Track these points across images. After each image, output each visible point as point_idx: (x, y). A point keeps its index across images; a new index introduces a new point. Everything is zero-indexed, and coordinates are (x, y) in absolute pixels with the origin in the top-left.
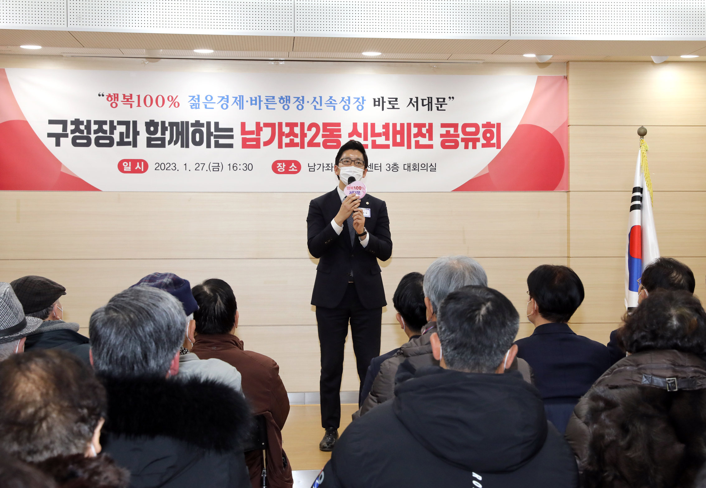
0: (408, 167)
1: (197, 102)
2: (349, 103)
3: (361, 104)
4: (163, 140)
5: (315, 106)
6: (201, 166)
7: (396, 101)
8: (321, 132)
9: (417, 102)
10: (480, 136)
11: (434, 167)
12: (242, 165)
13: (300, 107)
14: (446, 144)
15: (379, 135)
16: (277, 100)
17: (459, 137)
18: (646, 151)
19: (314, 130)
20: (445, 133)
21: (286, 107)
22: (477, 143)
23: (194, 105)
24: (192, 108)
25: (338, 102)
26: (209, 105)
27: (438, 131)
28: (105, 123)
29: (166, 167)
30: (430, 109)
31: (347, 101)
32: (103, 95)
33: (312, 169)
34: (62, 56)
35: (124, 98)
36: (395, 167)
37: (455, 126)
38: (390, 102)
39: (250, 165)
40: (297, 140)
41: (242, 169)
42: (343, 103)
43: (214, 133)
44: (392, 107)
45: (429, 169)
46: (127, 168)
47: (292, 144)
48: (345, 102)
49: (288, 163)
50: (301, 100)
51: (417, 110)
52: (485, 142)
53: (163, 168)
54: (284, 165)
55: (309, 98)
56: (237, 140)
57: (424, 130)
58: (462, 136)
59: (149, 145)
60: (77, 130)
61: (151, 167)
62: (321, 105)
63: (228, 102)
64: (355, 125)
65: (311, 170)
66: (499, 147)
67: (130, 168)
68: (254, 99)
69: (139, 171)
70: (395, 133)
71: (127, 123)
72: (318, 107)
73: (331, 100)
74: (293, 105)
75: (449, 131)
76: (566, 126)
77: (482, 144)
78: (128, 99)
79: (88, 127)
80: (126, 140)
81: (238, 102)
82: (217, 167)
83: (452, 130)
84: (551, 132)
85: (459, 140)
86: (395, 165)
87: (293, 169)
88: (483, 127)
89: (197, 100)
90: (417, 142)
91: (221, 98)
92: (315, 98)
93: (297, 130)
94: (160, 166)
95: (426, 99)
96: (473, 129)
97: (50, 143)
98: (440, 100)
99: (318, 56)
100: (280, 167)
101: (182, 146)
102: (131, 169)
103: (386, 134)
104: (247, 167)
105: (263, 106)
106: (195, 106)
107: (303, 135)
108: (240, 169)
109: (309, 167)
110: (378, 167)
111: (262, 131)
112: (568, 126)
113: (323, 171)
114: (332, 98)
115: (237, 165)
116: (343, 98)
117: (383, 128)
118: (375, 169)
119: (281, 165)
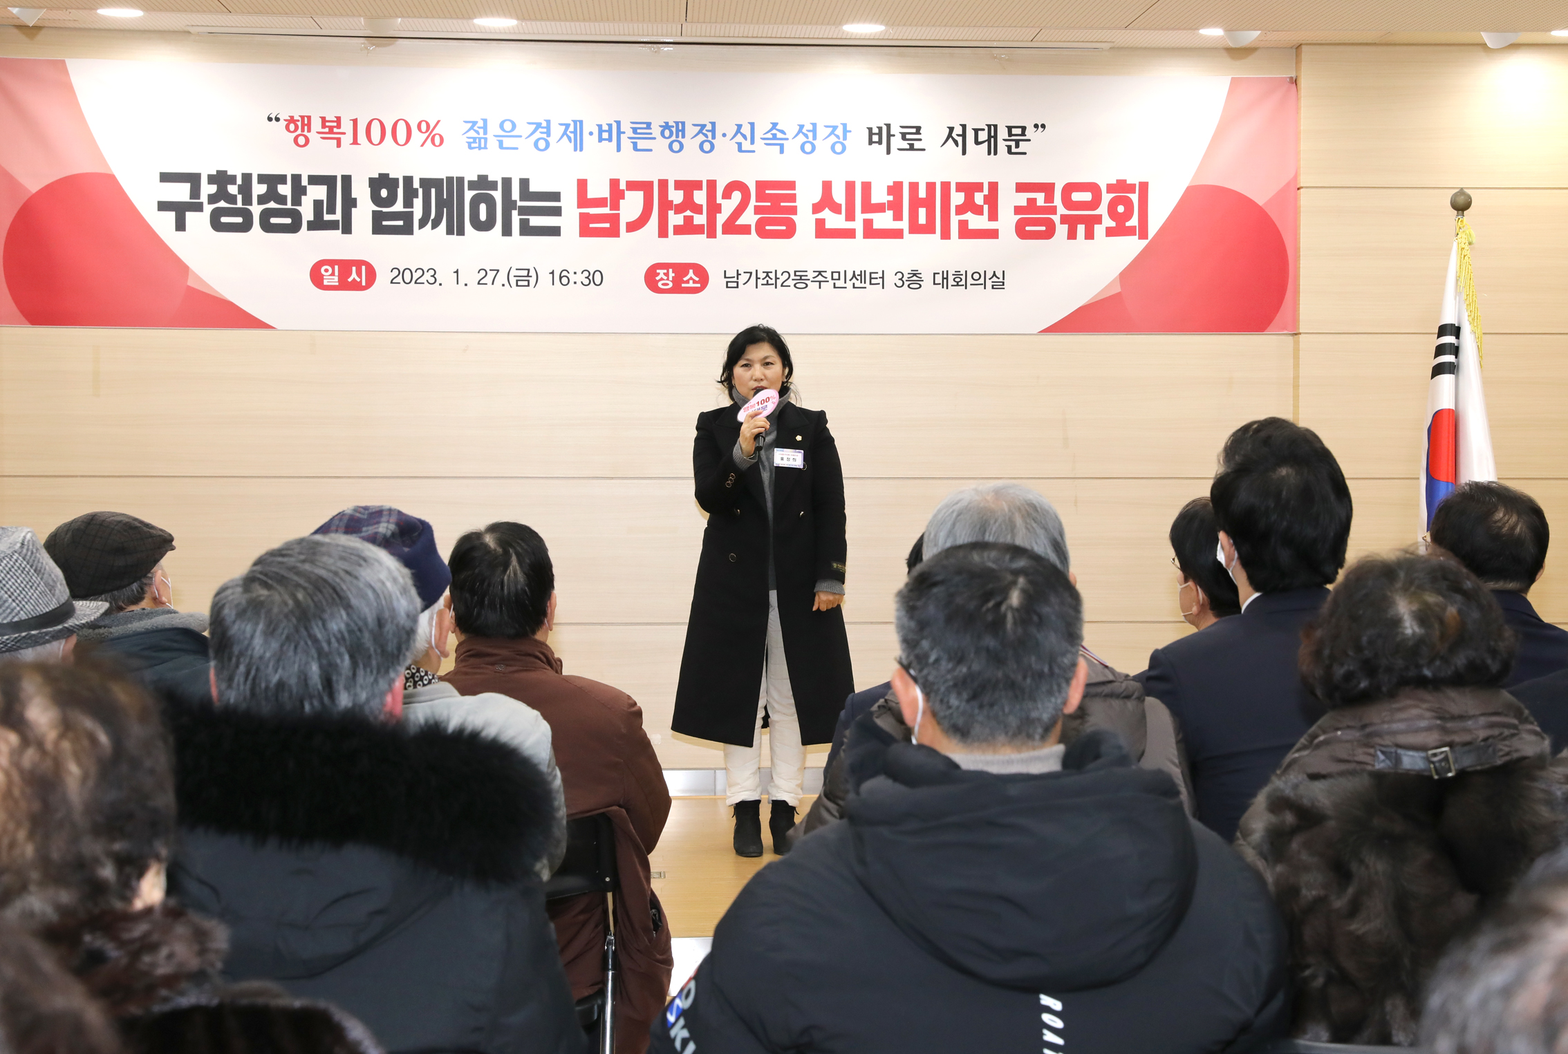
0: (943, 280)
1: (482, 135)
2: (815, 138)
3: (841, 140)
4: (408, 217)
5: (740, 145)
6: (491, 275)
7: (918, 132)
8: (753, 202)
9: (964, 135)
10: (1103, 210)
11: (1001, 280)
12: (579, 273)
13: (707, 146)
14: (1028, 228)
15: (880, 208)
16: (656, 131)
17: (1055, 213)
18: (1470, 244)
19: (737, 196)
20: (1024, 203)
21: (676, 146)
22: (1096, 227)
23: (475, 142)
24: (470, 148)
25: (790, 135)
26: (507, 142)
27: (1009, 200)
28: (282, 179)
29: (416, 276)
30: (993, 150)
31: (809, 134)
32: (277, 119)
33: (732, 282)
34: (189, 32)
35: (324, 126)
36: (915, 278)
37: (1048, 189)
38: (904, 136)
39: (598, 274)
40: (700, 219)
41: (579, 283)
42: (801, 138)
43: (520, 204)
44: (908, 147)
45: (989, 284)
46: (331, 279)
47: (688, 228)
48: (806, 136)
49: (681, 269)
50: (708, 132)
51: (964, 152)
52: (1113, 224)
53: (407, 279)
54: (671, 275)
55: (726, 126)
56: (569, 219)
57: (979, 198)
58: (1062, 210)
59: (378, 229)
60: (221, 194)
61: (383, 277)
62: (752, 142)
63: (548, 134)
64: (827, 186)
65: (730, 285)
66: (1143, 235)
67: (336, 279)
68: (605, 127)
69: (356, 286)
70: (915, 203)
71: (329, 181)
72: (746, 145)
73: (774, 131)
74: (691, 143)
75: (1035, 200)
76: (1292, 189)
77: (1107, 228)
78: (331, 128)
79: (246, 189)
80: (327, 217)
81: (572, 136)
82: (525, 278)
83: (1040, 198)
84: (1261, 203)
85: (1056, 219)
86: (915, 275)
87: (691, 281)
88: (1108, 192)
89: (481, 131)
90: (963, 225)
91: (535, 126)
92: (739, 126)
93: (700, 197)
94: (401, 275)
95: (983, 130)
96: (1086, 196)
97: (163, 223)
98: (1014, 131)
99: (745, 34)
100: (662, 279)
101: (450, 231)
102: (339, 282)
103: (896, 207)
104: (591, 277)
105: (626, 144)
106: (478, 143)
107: (714, 208)
108: (575, 283)
109: (725, 277)
110: (877, 278)
111: (623, 198)
112: (1298, 189)
113: (757, 287)
114: (777, 127)
115: (568, 273)
116: (801, 127)
117: (889, 194)
118: (871, 284)
119: (664, 274)
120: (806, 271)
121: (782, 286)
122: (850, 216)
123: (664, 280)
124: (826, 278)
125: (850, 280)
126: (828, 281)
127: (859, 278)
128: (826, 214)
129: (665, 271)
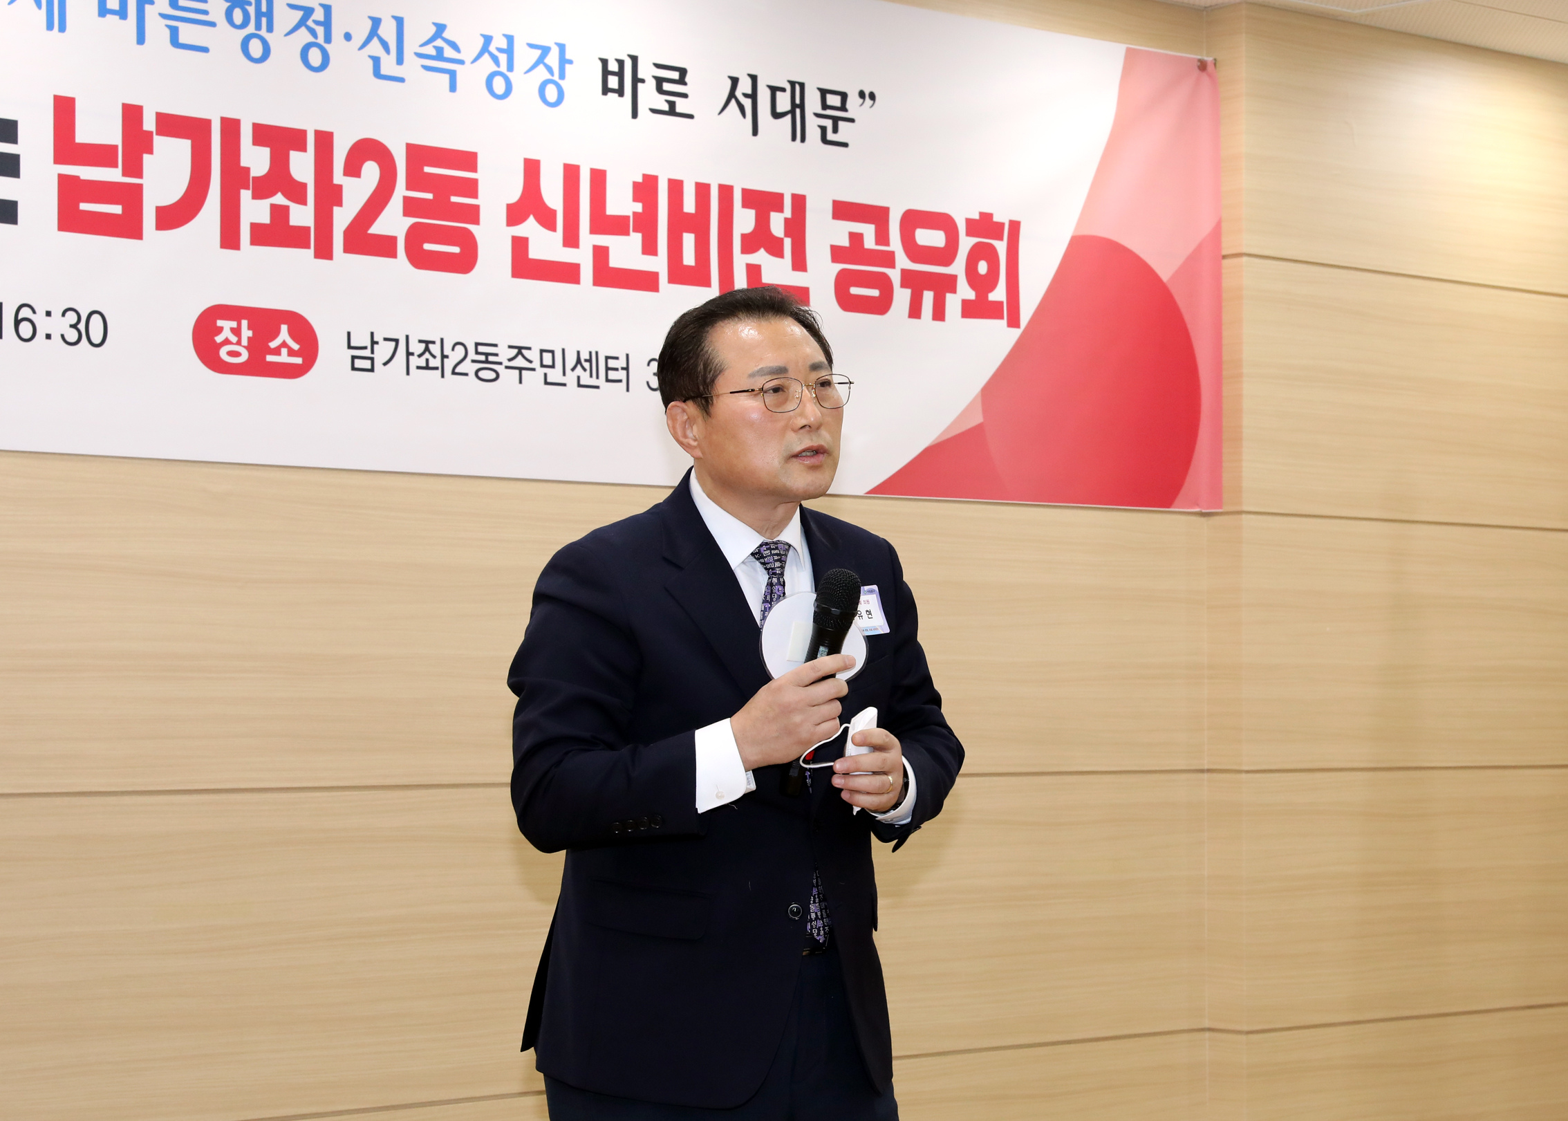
2: (510, 67)
3: (556, 78)
5: (376, 61)
7: (681, 81)
8: (401, 190)
9: (753, 96)
10: (958, 268)
12: (56, 313)
14: (852, 290)
15: (618, 226)
17: (892, 265)
19: (371, 171)
20: (845, 242)
21: (256, 48)
22: (949, 296)
25: (468, 53)
27: (822, 232)
30: (798, 133)
31: (500, 57)
33: (362, 359)
37: (877, 215)
38: (660, 81)
39: (96, 319)
40: (302, 215)
41: (56, 337)
42: (487, 65)
44: (666, 107)
47: (278, 232)
48: (496, 61)
49: (263, 322)
50: (318, 25)
51: (755, 130)
52: (971, 295)
54: (246, 333)
55: (351, 17)
56: (37, 187)
57: (777, 223)
58: (902, 261)
62: (400, 61)
64: (532, 169)
65: (358, 363)
70: (678, 222)
72: (389, 64)
73: (439, 43)
74: (285, 45)
75: (861, 237)
76: (1213, 256)
77: (965, 302)
83: (868, 231)
84: (1165, 273)
85: (895, 275)
87: (284, 351)
88: (969, 233)
90: (754, 273)
92: (376, 22)
93: (302, 166)
95: (783, 90)
96: (937, 238)
98: (829, 99)
100: (227, 342)
103: (645, 224)
104: (82, 326)
105: (156, 28)
107: (329, 196)
108: (48, 337)
109: (350, 347)
110: (616, 369)
111: (150, 152)
112: (1224, 257)
113: (408, 373)
114: (445, 35)
115: (34, 312)
116: (488, 39)
117: (636, 199)
118: (608, 380)
119: (232, 330)
120: (495, 345)
121: (454, 373)
122: (571, 240)
123: (230, 343)
124: (531, 362)
125: (573, 369)
126: (533, 370)
127: (587, 365)
128: (530, 228)
129: (234, 324)
